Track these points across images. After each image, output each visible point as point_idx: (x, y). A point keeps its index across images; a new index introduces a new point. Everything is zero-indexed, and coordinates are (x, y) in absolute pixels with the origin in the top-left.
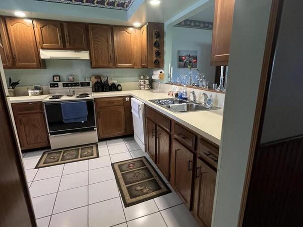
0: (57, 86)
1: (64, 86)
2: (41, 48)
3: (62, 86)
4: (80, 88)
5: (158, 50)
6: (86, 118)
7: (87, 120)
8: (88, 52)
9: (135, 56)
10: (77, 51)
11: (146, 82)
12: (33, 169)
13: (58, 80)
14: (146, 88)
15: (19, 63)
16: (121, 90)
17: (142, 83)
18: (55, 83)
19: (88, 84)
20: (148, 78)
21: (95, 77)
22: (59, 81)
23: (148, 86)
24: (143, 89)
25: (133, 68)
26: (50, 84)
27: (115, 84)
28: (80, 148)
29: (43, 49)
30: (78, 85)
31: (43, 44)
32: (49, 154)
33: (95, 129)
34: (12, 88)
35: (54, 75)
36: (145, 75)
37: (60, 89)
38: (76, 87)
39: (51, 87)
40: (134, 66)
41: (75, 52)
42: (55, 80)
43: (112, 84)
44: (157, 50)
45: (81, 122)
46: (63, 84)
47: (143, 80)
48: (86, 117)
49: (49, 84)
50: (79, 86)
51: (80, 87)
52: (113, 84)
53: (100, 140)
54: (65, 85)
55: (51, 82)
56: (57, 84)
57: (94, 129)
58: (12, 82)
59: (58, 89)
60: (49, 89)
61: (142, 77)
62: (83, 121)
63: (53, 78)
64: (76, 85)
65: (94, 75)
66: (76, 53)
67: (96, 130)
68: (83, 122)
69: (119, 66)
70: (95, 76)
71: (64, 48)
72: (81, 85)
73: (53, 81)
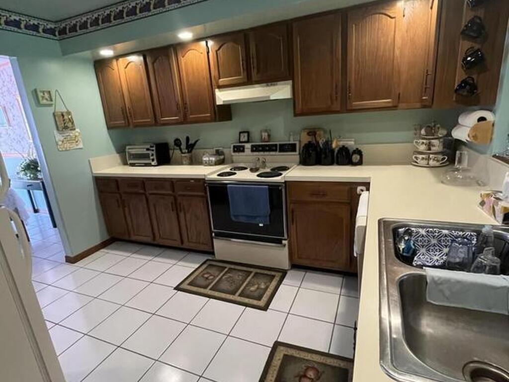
0: (243, 151)
1: (252, 151)
2: (216, 87)
3: (250, 150)
4: (278, 155)
5: (477, 47)
6: (268, 218)
7: (268, 223)
8: (290, 82)
9: (404, 77)
10: (269, 84)
11: (434, 146)
12: (172, 287)
13: (246, 139)
14: (432, 163)
15: (191, 115)
16: (360, 163)
17: (422, 148)
18: (240, 144)
19: (292, 148)
20: (442, 132)
21: (308, 134)
22: (248, 142)
23: (440, 157)
24: (424, 163)
25: (394, 107)
26: (234, 147)
27: (347, 148)
28: (254, 270)
29: (219, 87)
30: (274, 148)
31: (220, 79)
32: (210, 265)
33: (284, 242)
34: (188, 152)
35: (241, 131)
36: (434, 126)
37: (246, 155)
38: (272, 153)
39: (234, 151)
40: (399, 102)
41: (268, 85)
42: (242, 139)
43: (340, 148)
44: (472, 48)
45: (258, 225)
46: (252, 146)
47: (426, 139)
48: (266, 216)
49: (232, 147)
50: (276, 150)
51: (277, 153)
52: (344, 150)
53: (295, 266)
54: (255, 149)
55: (236, 143)
56: (243, 147)
57: (281, 243)
58: (190, 143)
59: (243, 156)
60: (232, 156)
61: (423, 132)
62: (261, 223)
63: (240, 135)
64: (271, 148)
65: (306, 129)
66: (268, 88)
67: (285, 245)
68: (261, 225)
69: (354, 108)
70: (308, 131)
71: (248, 82)
72: (280, 149)
73: (238, 141)
